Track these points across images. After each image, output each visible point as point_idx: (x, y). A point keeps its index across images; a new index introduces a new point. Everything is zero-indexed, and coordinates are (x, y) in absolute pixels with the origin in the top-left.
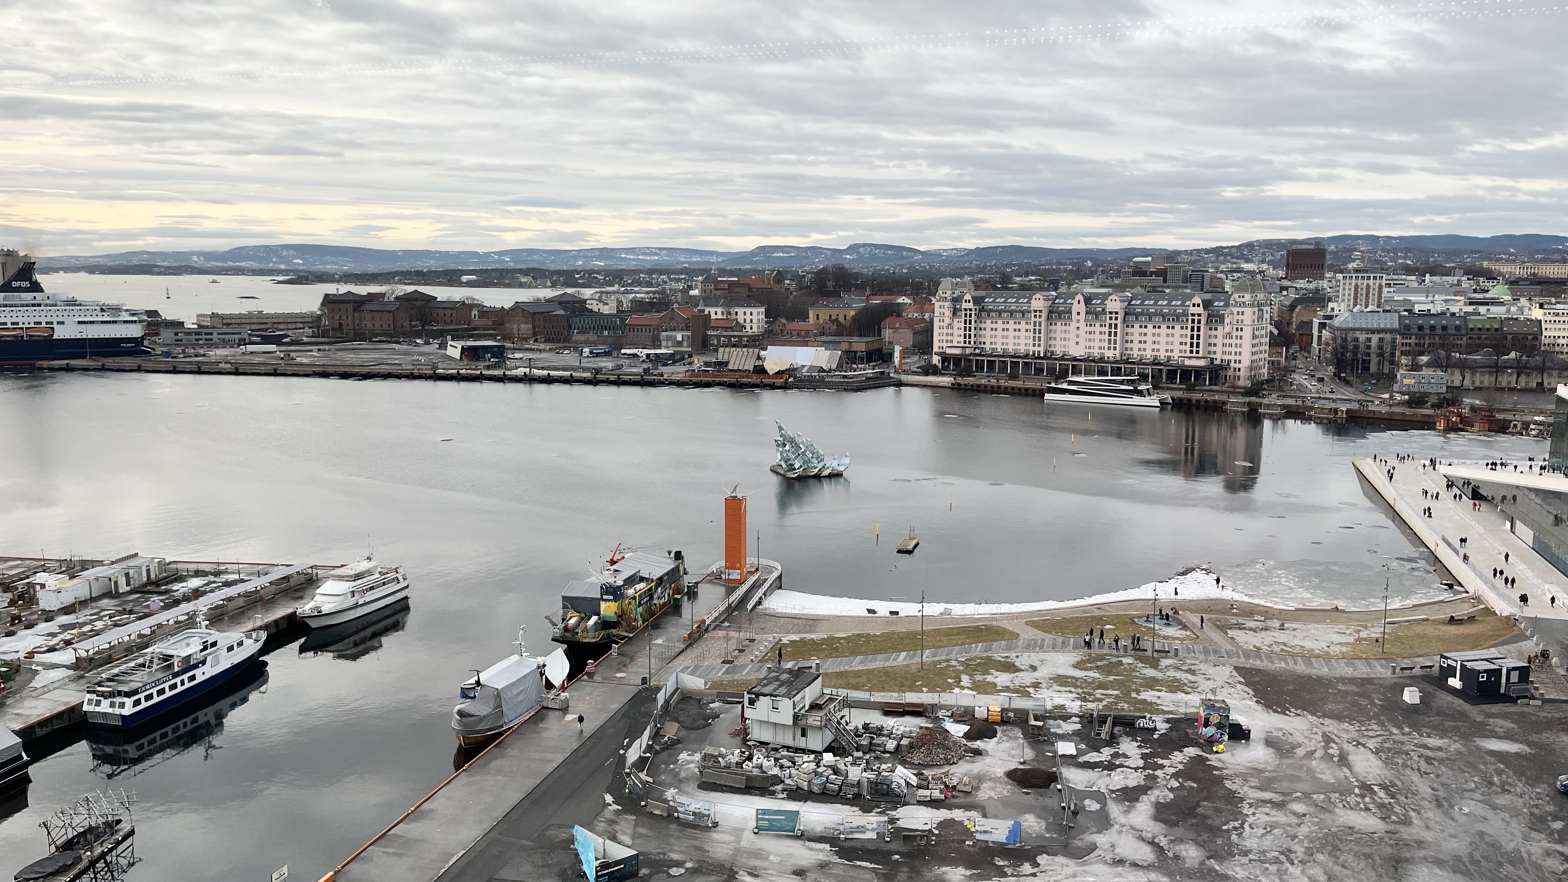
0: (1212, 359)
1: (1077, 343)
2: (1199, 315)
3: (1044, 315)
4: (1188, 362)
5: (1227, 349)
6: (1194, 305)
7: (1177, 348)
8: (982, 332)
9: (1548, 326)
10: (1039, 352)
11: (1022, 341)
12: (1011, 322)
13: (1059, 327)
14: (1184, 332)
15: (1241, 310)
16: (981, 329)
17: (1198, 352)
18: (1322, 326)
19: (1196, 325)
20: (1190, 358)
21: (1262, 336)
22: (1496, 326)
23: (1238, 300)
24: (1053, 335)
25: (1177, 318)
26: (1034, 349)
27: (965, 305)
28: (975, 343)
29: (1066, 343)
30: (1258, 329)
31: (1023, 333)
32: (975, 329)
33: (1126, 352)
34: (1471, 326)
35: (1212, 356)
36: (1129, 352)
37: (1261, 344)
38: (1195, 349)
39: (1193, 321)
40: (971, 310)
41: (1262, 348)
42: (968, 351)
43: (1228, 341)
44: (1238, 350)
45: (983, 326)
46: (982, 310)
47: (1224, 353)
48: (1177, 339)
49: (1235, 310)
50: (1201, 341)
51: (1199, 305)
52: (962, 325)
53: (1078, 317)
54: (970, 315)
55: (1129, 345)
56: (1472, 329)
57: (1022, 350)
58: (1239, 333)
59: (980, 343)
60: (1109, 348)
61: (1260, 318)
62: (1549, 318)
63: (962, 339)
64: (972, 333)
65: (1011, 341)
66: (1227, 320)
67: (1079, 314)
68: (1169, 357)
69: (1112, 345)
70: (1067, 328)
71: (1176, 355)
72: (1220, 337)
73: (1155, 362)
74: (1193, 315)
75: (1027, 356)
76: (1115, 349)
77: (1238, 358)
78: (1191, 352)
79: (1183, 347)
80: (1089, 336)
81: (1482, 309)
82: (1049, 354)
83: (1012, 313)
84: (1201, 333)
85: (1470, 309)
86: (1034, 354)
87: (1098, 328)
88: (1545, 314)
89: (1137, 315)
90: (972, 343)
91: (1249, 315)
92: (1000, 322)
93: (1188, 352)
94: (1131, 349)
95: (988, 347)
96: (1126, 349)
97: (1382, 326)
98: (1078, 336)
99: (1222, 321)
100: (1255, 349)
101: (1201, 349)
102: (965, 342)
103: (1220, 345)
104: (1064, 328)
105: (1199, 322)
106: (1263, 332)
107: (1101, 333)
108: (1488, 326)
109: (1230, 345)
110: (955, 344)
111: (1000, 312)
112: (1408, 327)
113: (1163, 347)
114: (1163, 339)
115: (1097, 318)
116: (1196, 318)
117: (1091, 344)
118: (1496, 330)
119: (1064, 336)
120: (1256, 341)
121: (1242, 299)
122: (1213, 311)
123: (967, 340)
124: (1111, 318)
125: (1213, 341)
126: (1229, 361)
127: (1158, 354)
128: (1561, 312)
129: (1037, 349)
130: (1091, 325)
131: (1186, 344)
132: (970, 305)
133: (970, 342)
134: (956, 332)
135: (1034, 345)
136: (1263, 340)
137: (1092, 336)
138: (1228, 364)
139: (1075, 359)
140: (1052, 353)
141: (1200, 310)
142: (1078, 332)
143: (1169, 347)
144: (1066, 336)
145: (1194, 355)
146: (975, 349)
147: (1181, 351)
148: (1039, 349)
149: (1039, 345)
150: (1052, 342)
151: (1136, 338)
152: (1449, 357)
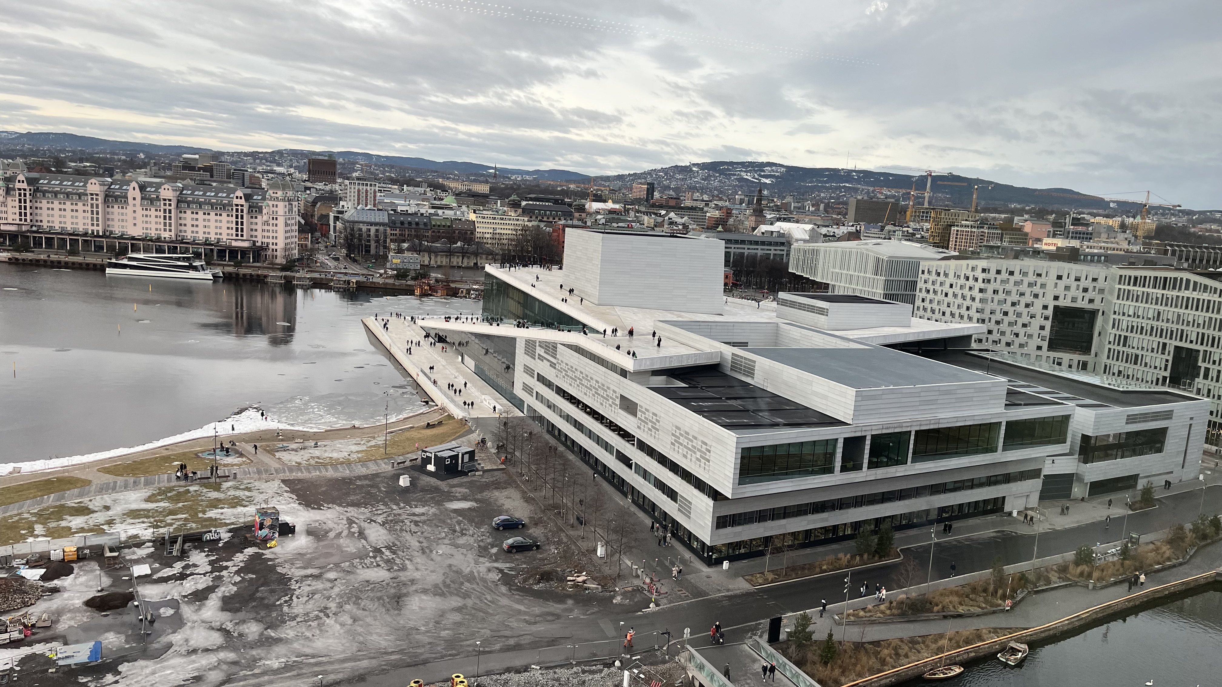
0: (254, 242)
1: (135, 224)
2: (242, 206)
3: (101, 198)
4: (234, 244)
5: (266, 234)
6: (237, 197)
7: (225, 231)
8: (38, 211)
9: (479, 225)
10: (98, 231)
11: (81, 221)
12: (68, 203)
13: (116, 209)
14: (230, 219)
15: (275, 203)
16: (36, 208)
17: (242, 236)
18: (336, 219)
19: (240, 214)
20: (236, 240)
21: (292, 225)
22: (449, 224)
23: (273, 195)
24: (110, 216)
25: (224, 207)
26: (93, 228)
27: (18, 185)
28: (31, 221)
29: (124, 224)
30: (289, 219)
31: (80, 214)
32: (31, 208)
33: (181, 234)
34: (433, 223)
35: (254, 239)
36: (183, 234)
37: (292, 231)
38: (240, 233)
39: (237, 210)
40: (25, 190)
41: (294, 234)
42: (24, 228)
43: (266, 228)
44: (275, 234)
45: (38, 205)
46: (37, 190)
47: (263, 237)
48: (225, 225)
49: (271, 203)
50: (245, 227)
51: (241, 198)
52: (17, 204)
53: (134, 202)
54: (25, 195)
55: (183, 228)
56: (434, 226)
57: (81, 229)
58: (275, 222)
59: (37, 221)
60: (165, 230)
61: (291, 210)
62: (479, 220)
63: (17, 217)
64: (28, 211)
65: (69, 220)
66: (265, 211)
67: (134, 199)
68: (219, 239)
69: (168, 228)
70: (124, 211)
71: (224, 237)
72: (260, 224)
73: (207, 243)
74: (237, 205)
75: (86, 234)
76: (170, 230)
77: (275, 241)
78: (237, 235)
79: (230, 231)
80: (145, 219)
81: (440, 212)
82: (108, 234)
83: (68, 195)
84: (245, 220)
85: (432, 211)
86: (93, 233)
87: (153, 212)
88: (477, 217)
89: (189, 203)
90: (29, 221)
91: (281, 207)
92: (56, 202)
93: (234, 235)
94: (185, 231)
95: (45, 225)
96: (181, 231)
97: (377, 220)
98: (135, 218)
99: (261, 211)
100: (288, 235)
101: (245, 233)
102: (21, 220)
103: (260, 230)
104: (121, 210)
105: (242, 211)
106: (293, 222)
107: (156, 217)
108: (443, 224)
109: (268, 231)
110: (10, 221)
111: (56, 194)
112: (394, 222)
113: (213, 231)
114: (212, 224)
115: (152, 203)
116: (239, 208)
117: (148, 226)
118: (449, 226)
119: (121, 217)
120: (288, 228)
121: (275, 195)
122: (253, 203)
123: (23, 217)
124: (165, 204)
125: (254, 227)
126: (268, 244)
127: (209, 236)
128: (486, 216)
129: (95, 228)
130: (146, 209)
131: (232, 229)
132: (25, 185)
133: (26, 220)
134: (10, 210)
135: (93, 225)
136: (293, 228)
137: (148, 219)
138: (267, 246)
139: (133, 238)
140: (111, 232)
141: (243, 201)
142: (134, 215)
143: (219, 231)
144: (124, 217)
145: (239, 238)
146: (32, 226)
147: (228, 234)
148: (98, 228)
149: (98, 225)
150: (110, 223)
151: (189, 222)
152: (421, 244)
